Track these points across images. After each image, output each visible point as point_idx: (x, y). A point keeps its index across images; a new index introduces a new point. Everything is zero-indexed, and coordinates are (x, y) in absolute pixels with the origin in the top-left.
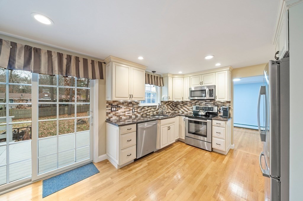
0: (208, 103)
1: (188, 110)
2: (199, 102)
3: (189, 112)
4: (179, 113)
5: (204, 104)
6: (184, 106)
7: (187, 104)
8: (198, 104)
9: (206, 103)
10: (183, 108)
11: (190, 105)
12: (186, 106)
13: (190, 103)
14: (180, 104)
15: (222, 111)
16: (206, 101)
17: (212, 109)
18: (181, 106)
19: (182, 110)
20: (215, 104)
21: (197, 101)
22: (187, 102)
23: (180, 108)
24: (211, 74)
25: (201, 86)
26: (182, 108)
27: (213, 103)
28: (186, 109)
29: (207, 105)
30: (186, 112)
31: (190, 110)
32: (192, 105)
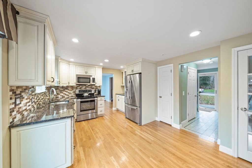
0: (87, 87)
1: (69, 94)
2: (80, 86)
3: (70, 95)
4: (57, 99)
5: (84, 88)
6: (64, 90)
7: (68, 89)
8: (79, 88)
9: (86, 87)
10: (64, 93)
11: (72, 89)
12: (67, 90)
13: (72, 88)
14: (59, 89)
15: (97, 92)
16: (85, 86)
17: (91, 91)
18: (61, 90)
19: (62, 94)
20: (92, 87)
21: (78, 85)
22: (68, 87)
23: (60, 93)
24: (93, 68)
25: (86, 74)
26: (62, 93)
27: (90, 87)
28: (67, 94)
29: (86, 88)
30: (67, 96)
31: (71, 94)
32: (73, 89)
